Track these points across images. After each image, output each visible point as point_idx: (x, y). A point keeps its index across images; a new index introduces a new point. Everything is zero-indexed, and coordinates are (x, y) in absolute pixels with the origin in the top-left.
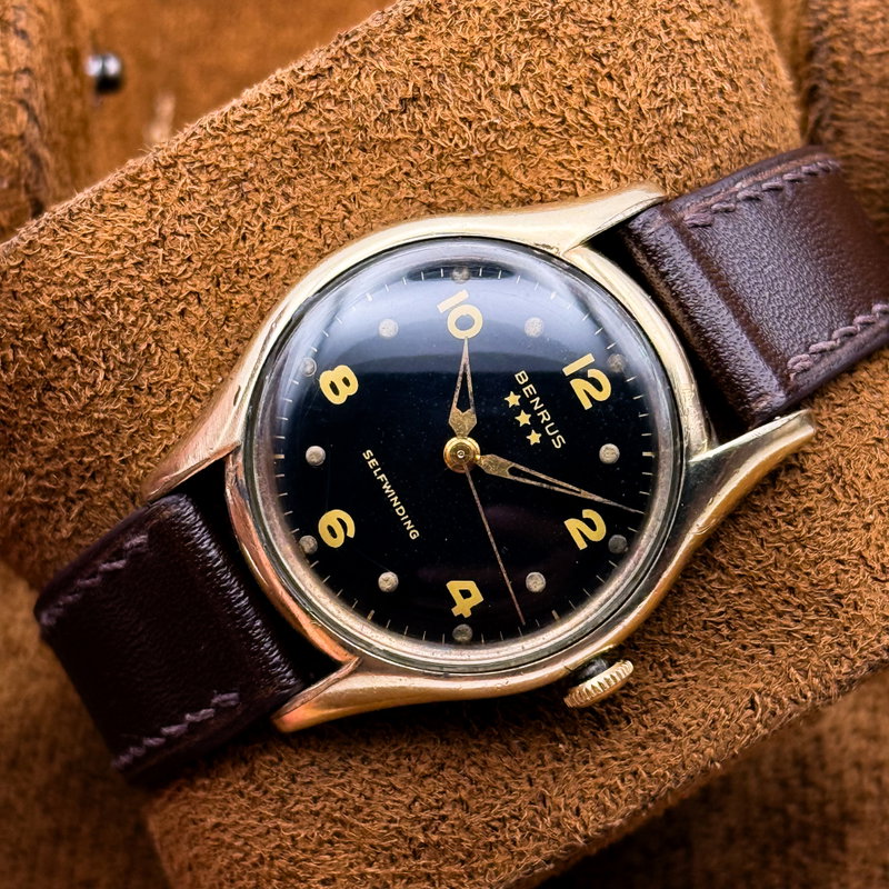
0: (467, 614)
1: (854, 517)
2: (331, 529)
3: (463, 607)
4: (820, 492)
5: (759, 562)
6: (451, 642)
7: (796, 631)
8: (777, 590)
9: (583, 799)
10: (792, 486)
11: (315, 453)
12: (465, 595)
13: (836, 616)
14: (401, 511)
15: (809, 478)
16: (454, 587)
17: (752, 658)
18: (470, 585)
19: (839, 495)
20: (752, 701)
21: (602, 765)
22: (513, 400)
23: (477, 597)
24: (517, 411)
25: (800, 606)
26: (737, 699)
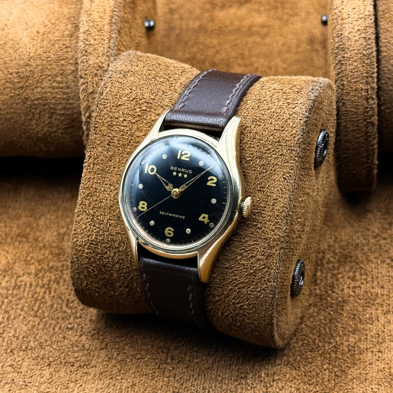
0: (208, 221)
1: (266, 124)
2: (169, 234)
3: (206, 221)
4: (255, 127)
5: (257, 152)
6: (212, 229)
7: (278, 156)
8: (265, 153)
9: (273, 231)
10: (249, 132)
11: (152, 223)
12: (204, 218)
13: (282, 145)
14: (177, 216)
15: (251, 127)
16: (201, 219)
17: (275, 170)
18: (203, 215)
19: (259, 123)
20: (284, 178)
21: (270, 221)
22: (175, 174)
23: (207, 216)
24: (177, 175)
25: (273, 151)
26: (281, 181)
